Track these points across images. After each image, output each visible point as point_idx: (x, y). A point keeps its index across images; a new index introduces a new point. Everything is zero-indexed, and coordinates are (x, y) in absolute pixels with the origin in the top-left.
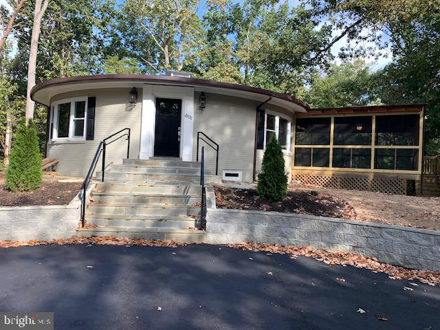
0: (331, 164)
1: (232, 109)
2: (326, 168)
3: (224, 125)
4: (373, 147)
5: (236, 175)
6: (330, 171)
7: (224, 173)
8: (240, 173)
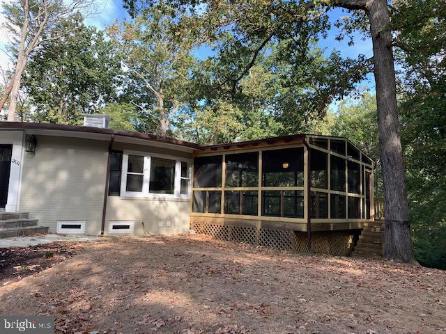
0: (222, 211)
1: (71, 151)
2: (218, 215)
3: (57, 170)
4: (260, 188)
5: (79, 227)
6: (222, 218)
7: (60, 224)
8: (83, 224)
